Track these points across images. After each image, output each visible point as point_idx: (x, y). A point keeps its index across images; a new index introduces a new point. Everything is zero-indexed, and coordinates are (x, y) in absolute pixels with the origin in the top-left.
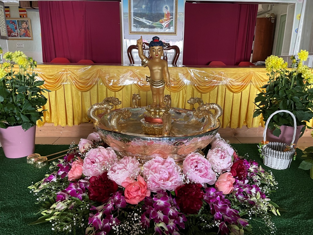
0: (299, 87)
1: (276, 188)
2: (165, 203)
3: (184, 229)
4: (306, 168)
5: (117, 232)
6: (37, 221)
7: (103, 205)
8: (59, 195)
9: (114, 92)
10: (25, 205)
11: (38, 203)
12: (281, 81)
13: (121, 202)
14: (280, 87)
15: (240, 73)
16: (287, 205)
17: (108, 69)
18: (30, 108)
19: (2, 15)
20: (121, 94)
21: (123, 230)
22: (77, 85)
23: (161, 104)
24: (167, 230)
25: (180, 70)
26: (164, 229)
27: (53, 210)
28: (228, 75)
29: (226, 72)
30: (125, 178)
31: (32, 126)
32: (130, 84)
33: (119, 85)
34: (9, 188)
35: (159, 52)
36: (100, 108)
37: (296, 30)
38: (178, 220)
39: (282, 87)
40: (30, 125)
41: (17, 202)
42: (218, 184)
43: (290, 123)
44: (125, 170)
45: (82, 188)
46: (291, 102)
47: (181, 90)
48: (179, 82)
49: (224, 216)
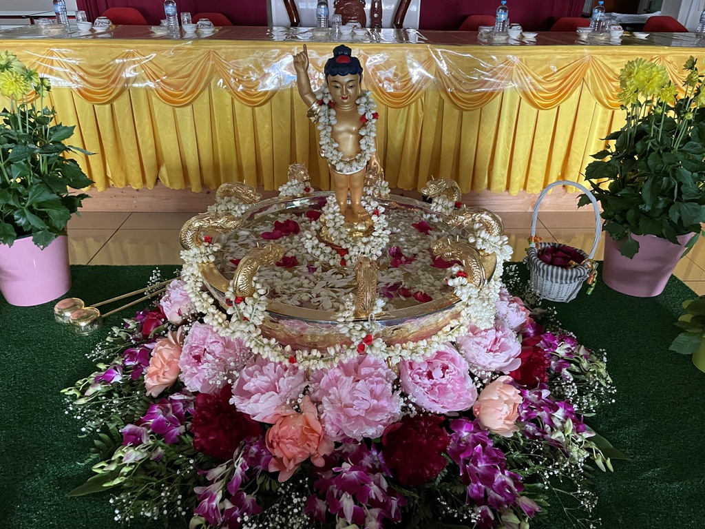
0: (695, 143)
1: (611, 401)
2: (359, 473)
4: (685, 351)
6: (84, 486)
7: (225, 465)
8: (128, 434)
9: (250, 109)
10: (57, 440)
11: (85, 435)
13: (263, 459)
14: (650, 144)
15: (560, 59)
17: (234, 48)
20: (268, 113)
22: (163, 92)
23: (356, 210)
25: (410, 51)
27: (118, 463)
28: (529, 64)
29: (524, 57)
31: (56, 236)
33: (263, 90)
34: (19, 394)
35: (350, 90)
39: (656, 144)
40: (51, 235)
41: (40, 432)
42: (479, 409)
43: (664, 231)
44: (275, 393)
45: (178, 415)
46: (673, 183)
47: (413, 102)
48: (407, 83)
49: (488, 489)
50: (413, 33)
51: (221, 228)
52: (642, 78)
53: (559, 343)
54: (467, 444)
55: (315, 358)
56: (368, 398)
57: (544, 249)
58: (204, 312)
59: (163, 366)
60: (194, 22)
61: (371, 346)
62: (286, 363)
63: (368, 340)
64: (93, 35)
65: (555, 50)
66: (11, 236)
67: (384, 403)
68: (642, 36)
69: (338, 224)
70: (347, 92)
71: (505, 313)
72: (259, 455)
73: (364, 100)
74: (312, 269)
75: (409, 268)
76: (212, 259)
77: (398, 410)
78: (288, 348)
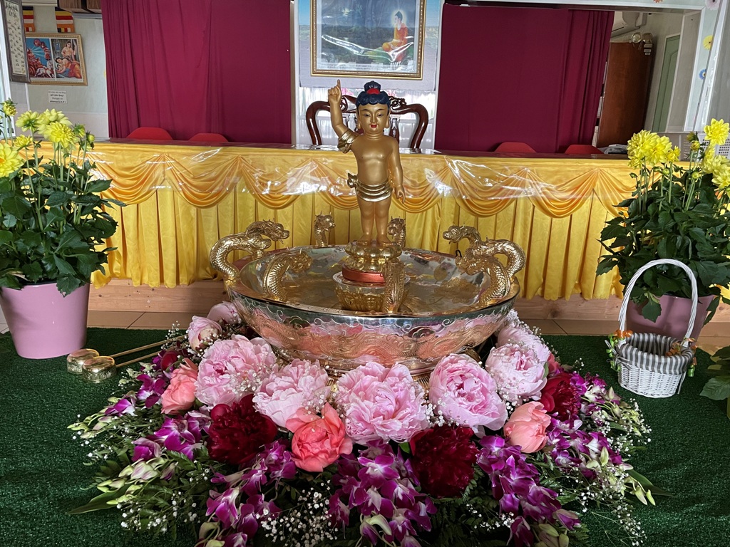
0: (704, 205)
1: (647, 442)
2: (386, 469)
3: (430, 531)
4: (719, 397)
5: (272, 535)
6: (87, 505)
7: (242, 472)
8: (140, 445)
9: (272, 211)
10: (61, 468)
11: (91, 464)
12: (664, 191)
13: (284, 465)
14: (661, 205)
15: (570, 171)
16: (672, 481)
17: (261, 155)
18: (76, 242)
19: (16, 27)
20: (290, 216)
21: (286, 530)
22: (188, 193)
23: (381, 240)
24: (389, 532)
25: (428, 161)
26: (381, 529)
27: (126, 481)
28: (540, 175)
29: (535, 168)
30: (294, 410)
31: (80, 285)
32: (310, 191)
33: (286, 194)
34: (24, 429)
35: (379, 119)
36: (239, 245)
37: (702, 72)
38: (416, 510)
39: (666, 204)
40: (76, 283)
41: (43, 460)
42: (511, 428)
46: (687, 242)
47: (429, 208)
48: (423, 191)
49: (523, 502)
52: (647, 147)
53: (588, 386)
54: (499, 458)
65: (563, 162)
70: (376, 120)
77: (427, 420)
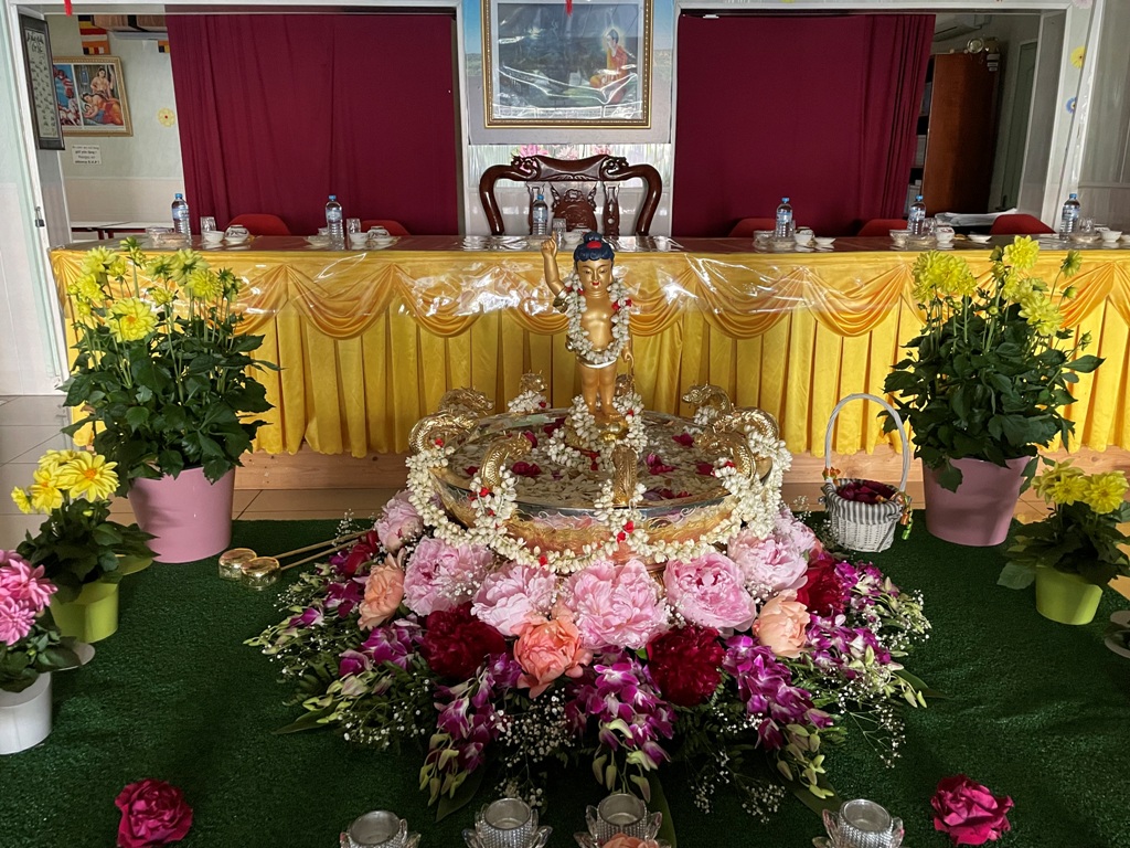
0: (1011, 344)
1: (924, 638)
2: (624, 675)
3: (671, 737)
4: (1019, 584)
6: (292, 725)
7: (467, 683)
8: (349, 658)
9: (442, 340)
11: (283, 681)
14: (954, 346)
15: (866, 269)
17: (423, 261)
18: (224, 418)
19: (42, 67)
20: (467, 346)
22: (321, 319)
24: (629, 735)
25: (661, 261)
26: (622, 733)
27: (334, 698)
28: (824, 276)
29: (817, 267)
30: (522, 615)
31: (228, 469)
32: (496, 307)
33: (460, 315)
35: (601, 276)
37: (1070, 102)
38: (658, 717)
39: (961, 345)
40: (223, 466)
42: (758, 625)
43: (985, 450)
44: (522, 595)
45: (405, 643)
46: (989, 391)
47: (666, 329)
48: (656, 305)
49: (772, 704)
50: (663, 242)
51: (458, 427)
52: (937, 272)
53: (860, 576)
54: (747, 658)
55: (568, 558)
56: (630, 603)
57: (845, 487)
58: (435, 524)
59: (384, 590)
60: (364, 230)
61: (632, 536)
62: (537, 564)
63: (629, 527)
64: (224, 247)
65: (857, 257)
66: (176, 465)
67: (648, 611)
68: (983, 239)
69: (587, 425)
70: (598, 277)
71: (788, 532)
72: (505, 673)
73: (616, 286)
74: (556, 475)
75: (669, 475)
76: (445, 463)
77: (665, 622)
78: (537, 550)
